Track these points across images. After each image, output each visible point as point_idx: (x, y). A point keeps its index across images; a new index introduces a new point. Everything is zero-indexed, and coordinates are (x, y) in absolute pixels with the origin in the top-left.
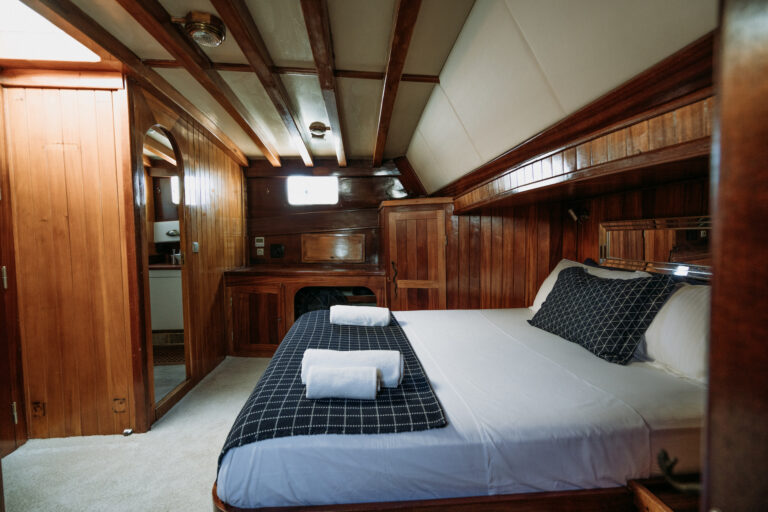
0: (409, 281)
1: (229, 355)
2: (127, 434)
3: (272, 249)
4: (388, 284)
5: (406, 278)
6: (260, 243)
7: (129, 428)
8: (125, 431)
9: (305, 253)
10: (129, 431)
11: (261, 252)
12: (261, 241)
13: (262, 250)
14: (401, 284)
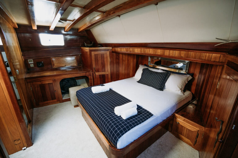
0: (99, 73)
1: (34, 108)
2: (24, 149)
3: (37, 64)
4: (93, 74)
5: (99, 72)
6: (31, 63)
7: (24, 147)
8: (23, 149)
9: (54, 65)
10: (25, 148)
11: (32, 66)
12: (31, 61)
13: (33, 65)
14: (97, 74)
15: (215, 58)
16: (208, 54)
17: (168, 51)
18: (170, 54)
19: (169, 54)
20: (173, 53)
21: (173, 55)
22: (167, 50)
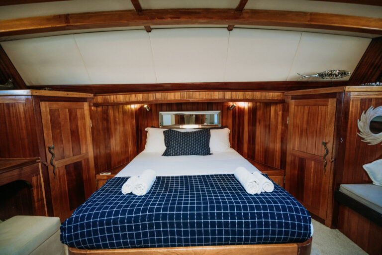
0: (65, 160)
4: (45, 168)
14: (59, 164)
15: (278, 96)
16: (271, 93)
17: (230, 93)
18: (233, 96)
19: (231, 97)
20: (236, 95)
21: (236, 97)
22: (227, 92)
